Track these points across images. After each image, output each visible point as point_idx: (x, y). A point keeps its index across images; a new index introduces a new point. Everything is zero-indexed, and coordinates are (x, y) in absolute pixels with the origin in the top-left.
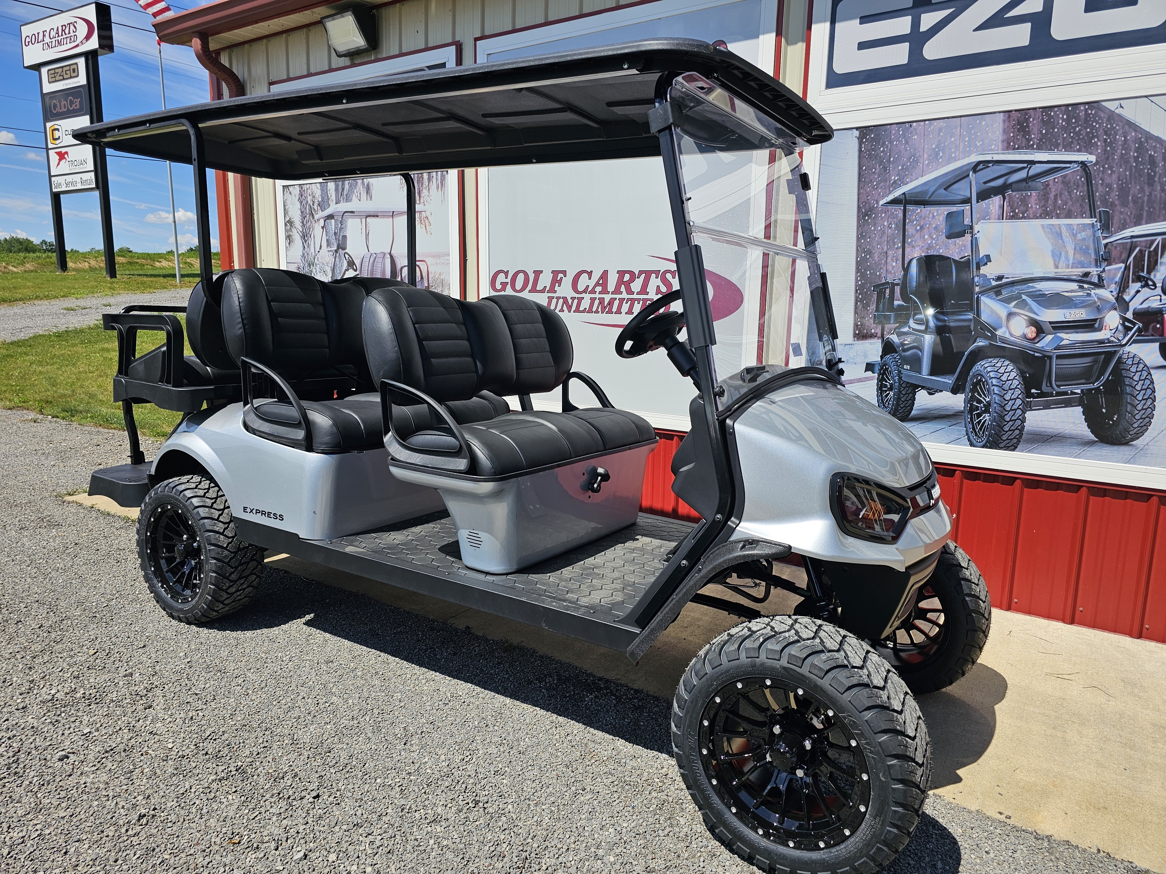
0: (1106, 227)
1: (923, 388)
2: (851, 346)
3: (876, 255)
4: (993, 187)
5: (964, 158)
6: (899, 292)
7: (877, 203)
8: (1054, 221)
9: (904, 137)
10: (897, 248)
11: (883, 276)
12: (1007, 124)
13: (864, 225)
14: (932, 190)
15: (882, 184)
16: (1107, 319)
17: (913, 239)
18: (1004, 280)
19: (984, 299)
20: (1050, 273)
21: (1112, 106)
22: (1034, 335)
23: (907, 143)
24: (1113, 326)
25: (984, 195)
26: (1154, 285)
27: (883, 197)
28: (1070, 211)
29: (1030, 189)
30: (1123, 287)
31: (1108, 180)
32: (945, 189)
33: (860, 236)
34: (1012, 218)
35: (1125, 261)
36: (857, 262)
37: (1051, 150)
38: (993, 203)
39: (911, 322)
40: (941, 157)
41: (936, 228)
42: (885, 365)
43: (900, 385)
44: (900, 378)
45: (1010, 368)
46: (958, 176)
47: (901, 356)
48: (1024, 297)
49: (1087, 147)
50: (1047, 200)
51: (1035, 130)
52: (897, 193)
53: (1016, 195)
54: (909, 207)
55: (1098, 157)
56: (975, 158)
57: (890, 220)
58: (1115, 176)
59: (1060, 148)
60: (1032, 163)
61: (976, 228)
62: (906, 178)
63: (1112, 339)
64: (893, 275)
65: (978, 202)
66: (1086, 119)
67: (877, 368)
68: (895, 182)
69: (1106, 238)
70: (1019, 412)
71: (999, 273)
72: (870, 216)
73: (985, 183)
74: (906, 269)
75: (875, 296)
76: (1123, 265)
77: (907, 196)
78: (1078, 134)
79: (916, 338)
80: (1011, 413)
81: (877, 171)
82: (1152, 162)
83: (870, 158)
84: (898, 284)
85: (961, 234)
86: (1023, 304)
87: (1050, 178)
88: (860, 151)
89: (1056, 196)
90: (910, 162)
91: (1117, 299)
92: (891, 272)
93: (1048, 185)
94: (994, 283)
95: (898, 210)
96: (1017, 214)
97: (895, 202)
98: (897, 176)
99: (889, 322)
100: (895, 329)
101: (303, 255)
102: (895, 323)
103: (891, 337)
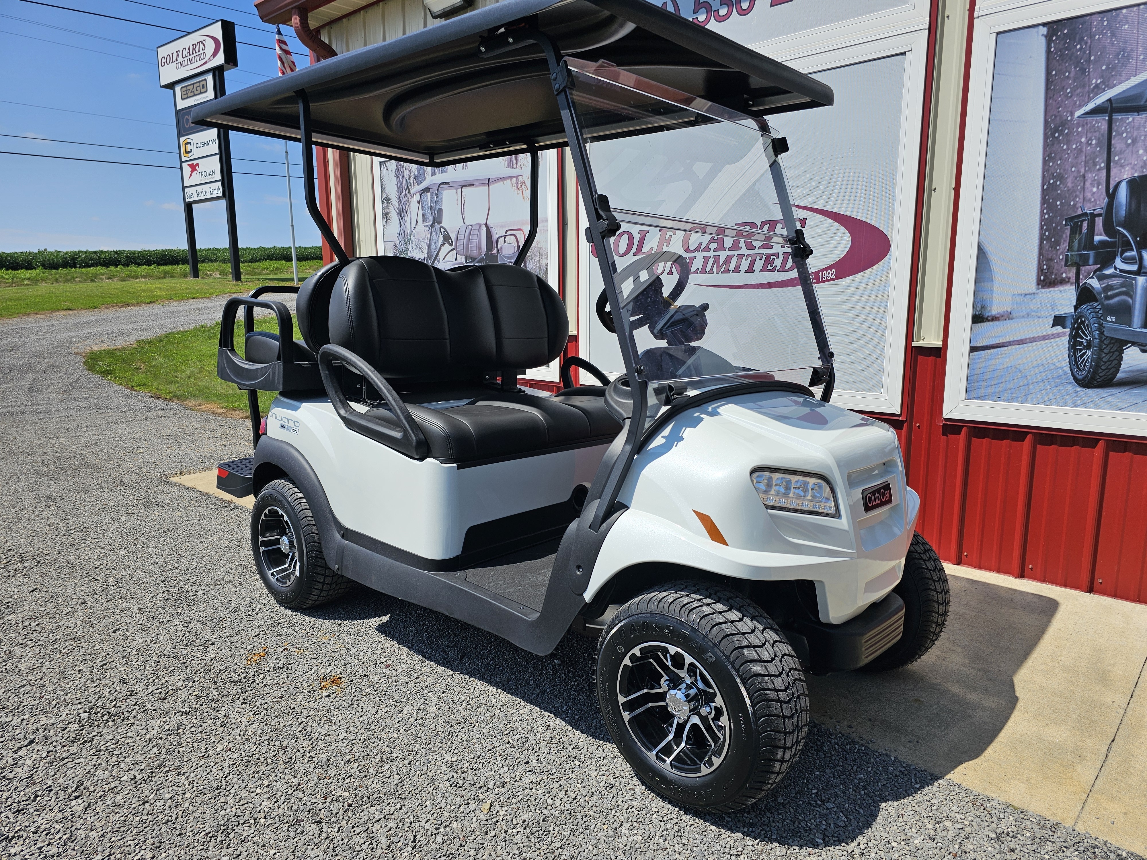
1: (1134, 344)
2: (1033, 296)
3: (1069, 180)
6: (1101, 224)
7: (1072, 114)
9: (1110, 28)
10: (1099, 170)
11: (1079, 205)
13: (1053, 144)
15: (1078, 91)
17: (1122, 156)
23: (1113, 35)
27: (1080, 106)
33: (1048, 158)
36: (1043, 190)
39: (1119, 263)
42: (1081, 317)
43: (1101, 341)
44: (1102, 333)
47: (1102, 304)
52: (1101, 99)
54: (1115, 116)
57: (1089, 135)
62: (1111, 80)
64: (1092, 204)
67: (1069, 322)
68: (1097, 86)
72: (1061, 133)
74: (1112, 195)
75: (1068, 232)
77: (1113, 102)
79: (1124, 281)
81: (1072, 75)
83: (1062, 60)
84: (1099, 215)
88: (1048, 52)
90: (1118, 59)
92: (1090, 200)
95: (1101, 122)
97: (1097, 111)
98: (1100, 78)
99: (1086, 263)
100: (1095, 272)
101: (400, 233)
102: (1095, 264)
103: (1090, 281)
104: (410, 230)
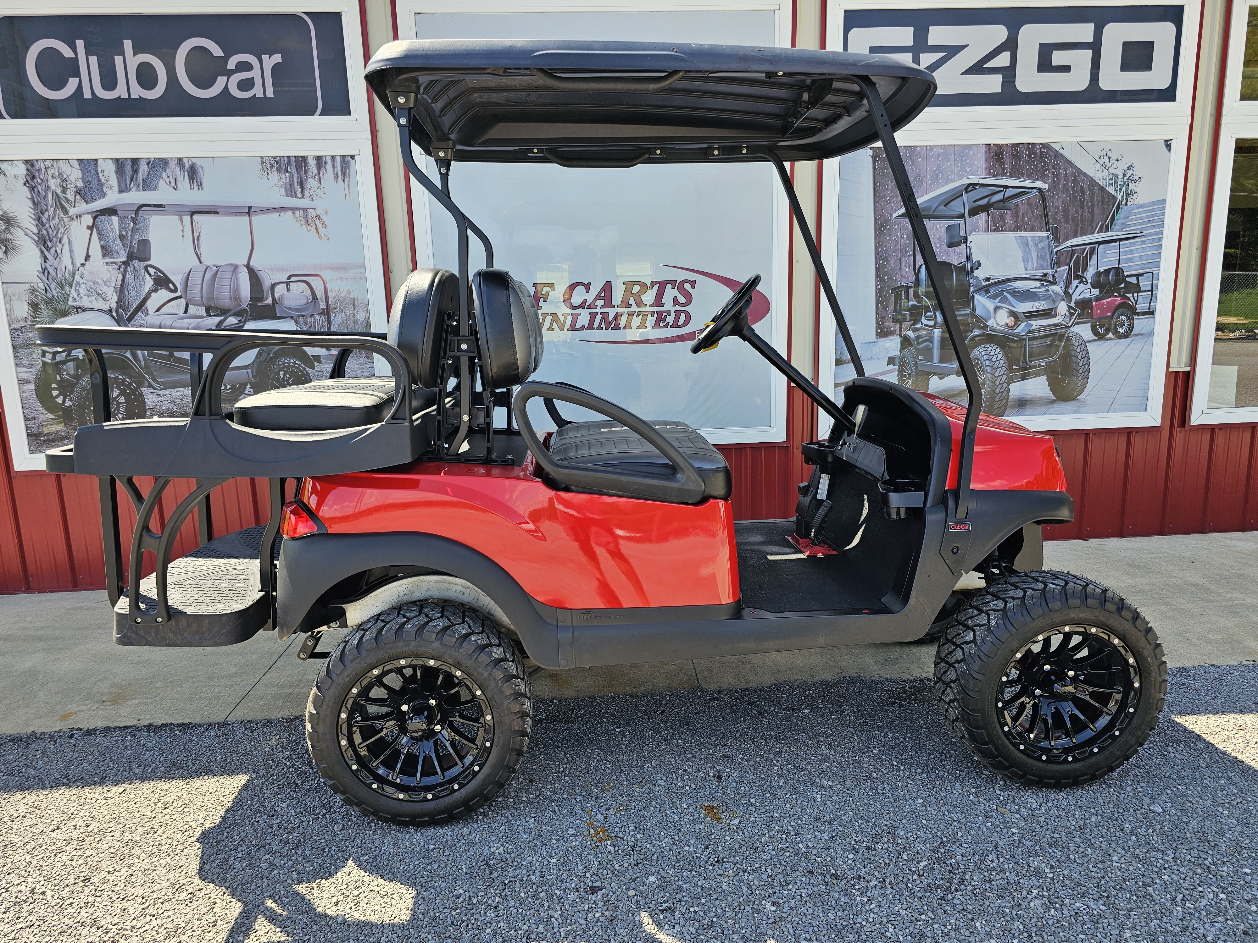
0: (1056, 239)
1: (935, 374)
2: (875, 343)
3: (892, 261)
4: (980, 206)
5: (958, 180)
6: (912, 293)
7: (891, 216)
8: (1023, 234)
10: (909, 256)
11: (899, 280)
12: (988, 154)
13: (881, 235)
14: (934, 206)
15: (894, 199)
16: (1059, 308)
18: (991, 281)
19: (977, 296)
20: (1022, 274)
21: (1057, 147)
22: (1013, 323)
23: (913, 164)
24: (1063, 313)
25: (974, 212)
26: (1086, 281)
27: (896, 211)
28: (1033, 226)
29: (1005, 208)
30: (1068, 284)
31: (1056, 204)
32: (945, 206)
33: (878, 245)
34: (994, 231)
35: (1068, 264)
36: (876, 267)
37: (1019, 177)
38: (981, 219)
39: (923, 320)
40: (941, 178)
41: (939, 239)
42: (904, 358)
43: (917, 374)
44: (917, 368)
45: (998, 350)
46: (954, 194)
47: (916, 349)
48: (1005, 294)
49: (1042, 177)
50: (1017, 216)
51: (1008, 161)
53: (997, 212)
55: (1049, 186)
56: (966, 181)
57: (902, 231)
58: (1060, 201)
59: (1025, 177)
60: (1007, 187)
61: (970, 239)
63: (1063, 322)
64: (908, 279)
65: (970, 217)
66: (1041, 156)
67: (897, 361)
69: (1056, 247)
70: (1005, 385)
71: (987, 275)
72: (885, 228)
73: (974, 202)
74: (917, 274)
75: (893, 298)
76: (1067, 267)
78: (1036, 166)
79: (927, 333)
80: (1000, 386)
81: (889, 187)
82: (1083, 192)
84: (911, 287)
85: (958, 244)
86: (1004, 300)
87: (1019, 200)
88: (874, 168)
89: (1023, 214)
90: (917, 181)
91: (1065, 293)
92: (905, 277)
93: (1018, 205)
94: (984, 284)
96: (998, 228)
99: (905, 320)
100: (911, 326)
101: (44, 270)
102: (910, 320)
103: (907, 333)
104: (70, 267)
